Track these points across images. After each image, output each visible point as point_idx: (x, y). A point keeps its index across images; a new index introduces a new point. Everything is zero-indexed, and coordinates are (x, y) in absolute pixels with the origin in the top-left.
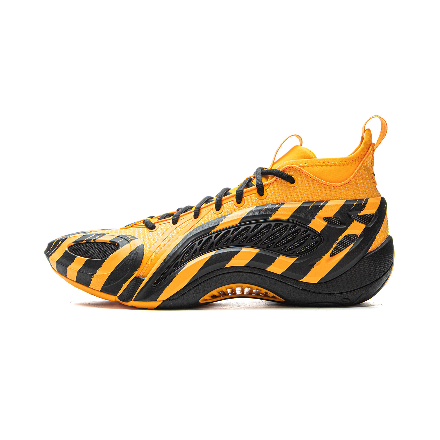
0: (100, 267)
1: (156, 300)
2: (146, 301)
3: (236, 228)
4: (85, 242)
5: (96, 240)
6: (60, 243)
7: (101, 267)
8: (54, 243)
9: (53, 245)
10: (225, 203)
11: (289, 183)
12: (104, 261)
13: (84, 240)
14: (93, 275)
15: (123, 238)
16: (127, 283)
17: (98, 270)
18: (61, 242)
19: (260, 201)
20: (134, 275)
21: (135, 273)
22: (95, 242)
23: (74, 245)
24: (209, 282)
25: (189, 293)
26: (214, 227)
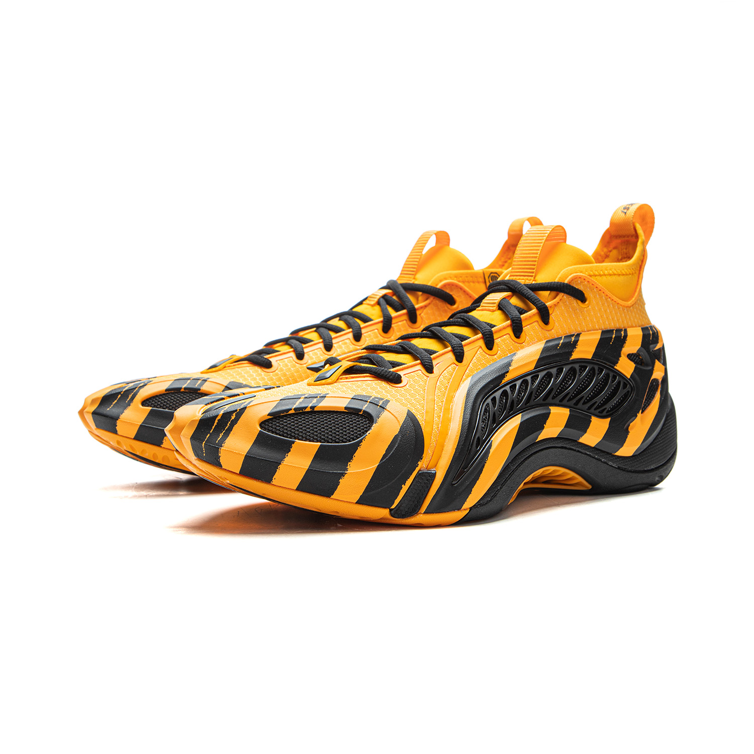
0: (352, 458)
1: (459, 509)
2: (445, 512)
3: (534, 374)
4: (292, 412)
5: (315, 408)
6: (233, 418)
7: (354, 458)
8: (219, 418)
9: (216, 421)
10: (498, 338)
11: (579, 302)
12: (358, 445)
13: (291, 409)
14: (343, 475)
15: (367, 401)
16: (409, 482)
17: (349, 463)
18: (234, 414)
19: (548, 333)
20: (417, 466)
21: (419, 463)
22: (313, 412)
23: (269, 419)
24: (521, 468)
25: (502, 490)
26: (503, 376)
